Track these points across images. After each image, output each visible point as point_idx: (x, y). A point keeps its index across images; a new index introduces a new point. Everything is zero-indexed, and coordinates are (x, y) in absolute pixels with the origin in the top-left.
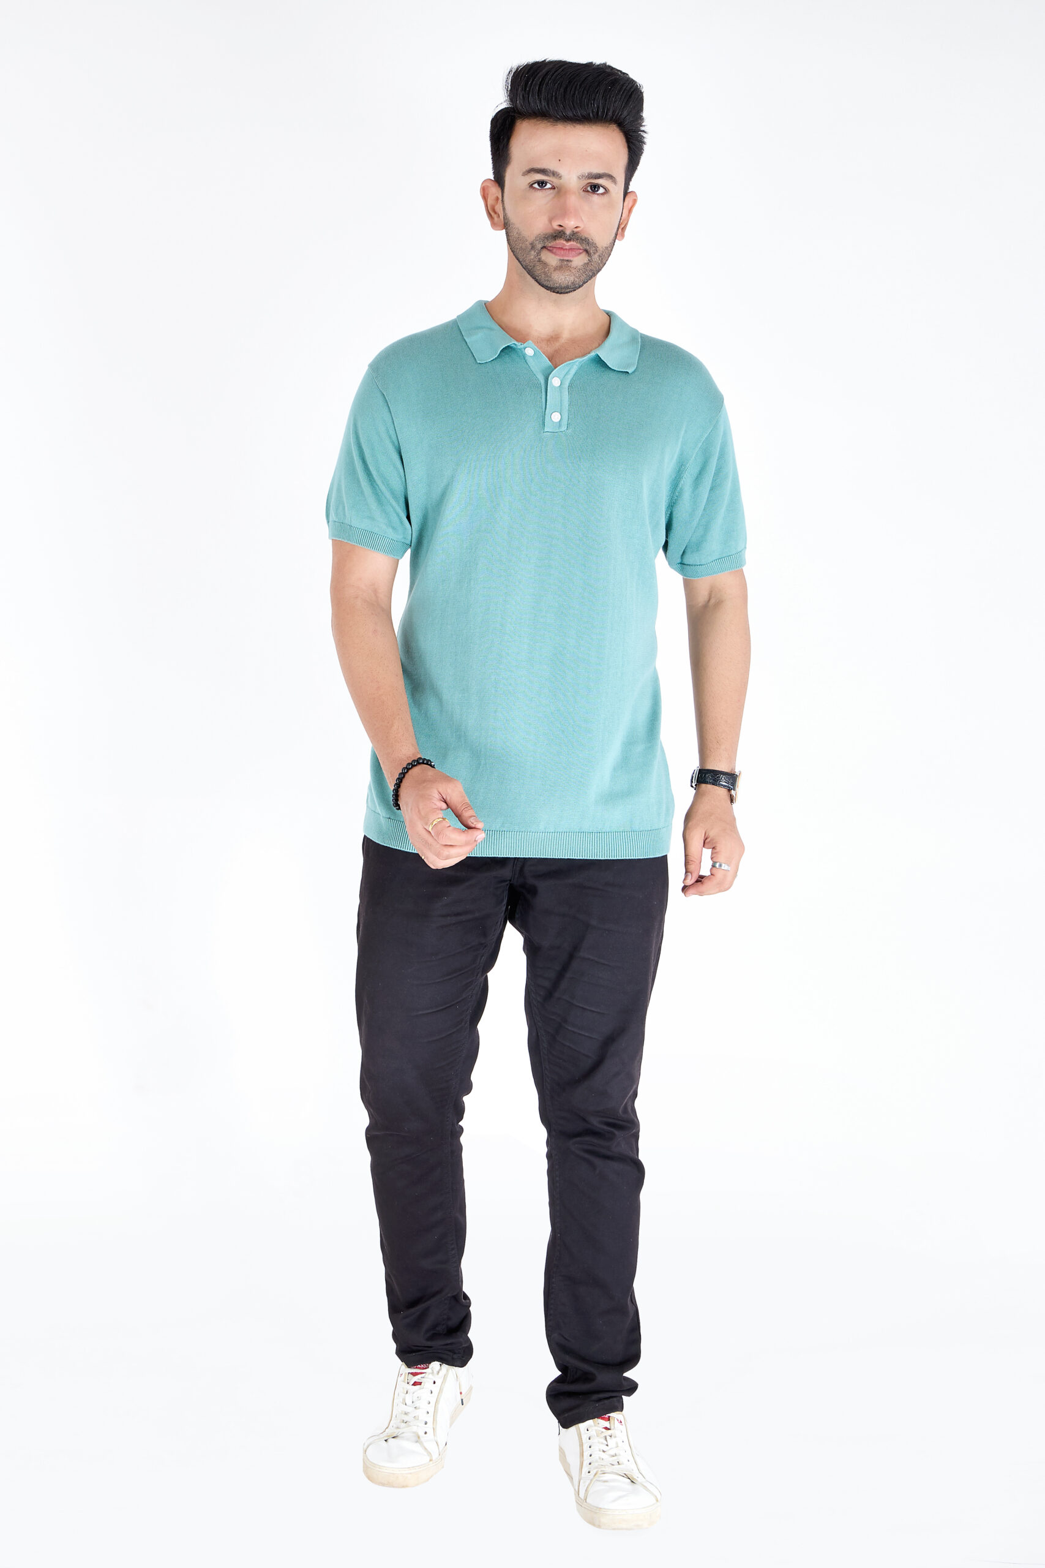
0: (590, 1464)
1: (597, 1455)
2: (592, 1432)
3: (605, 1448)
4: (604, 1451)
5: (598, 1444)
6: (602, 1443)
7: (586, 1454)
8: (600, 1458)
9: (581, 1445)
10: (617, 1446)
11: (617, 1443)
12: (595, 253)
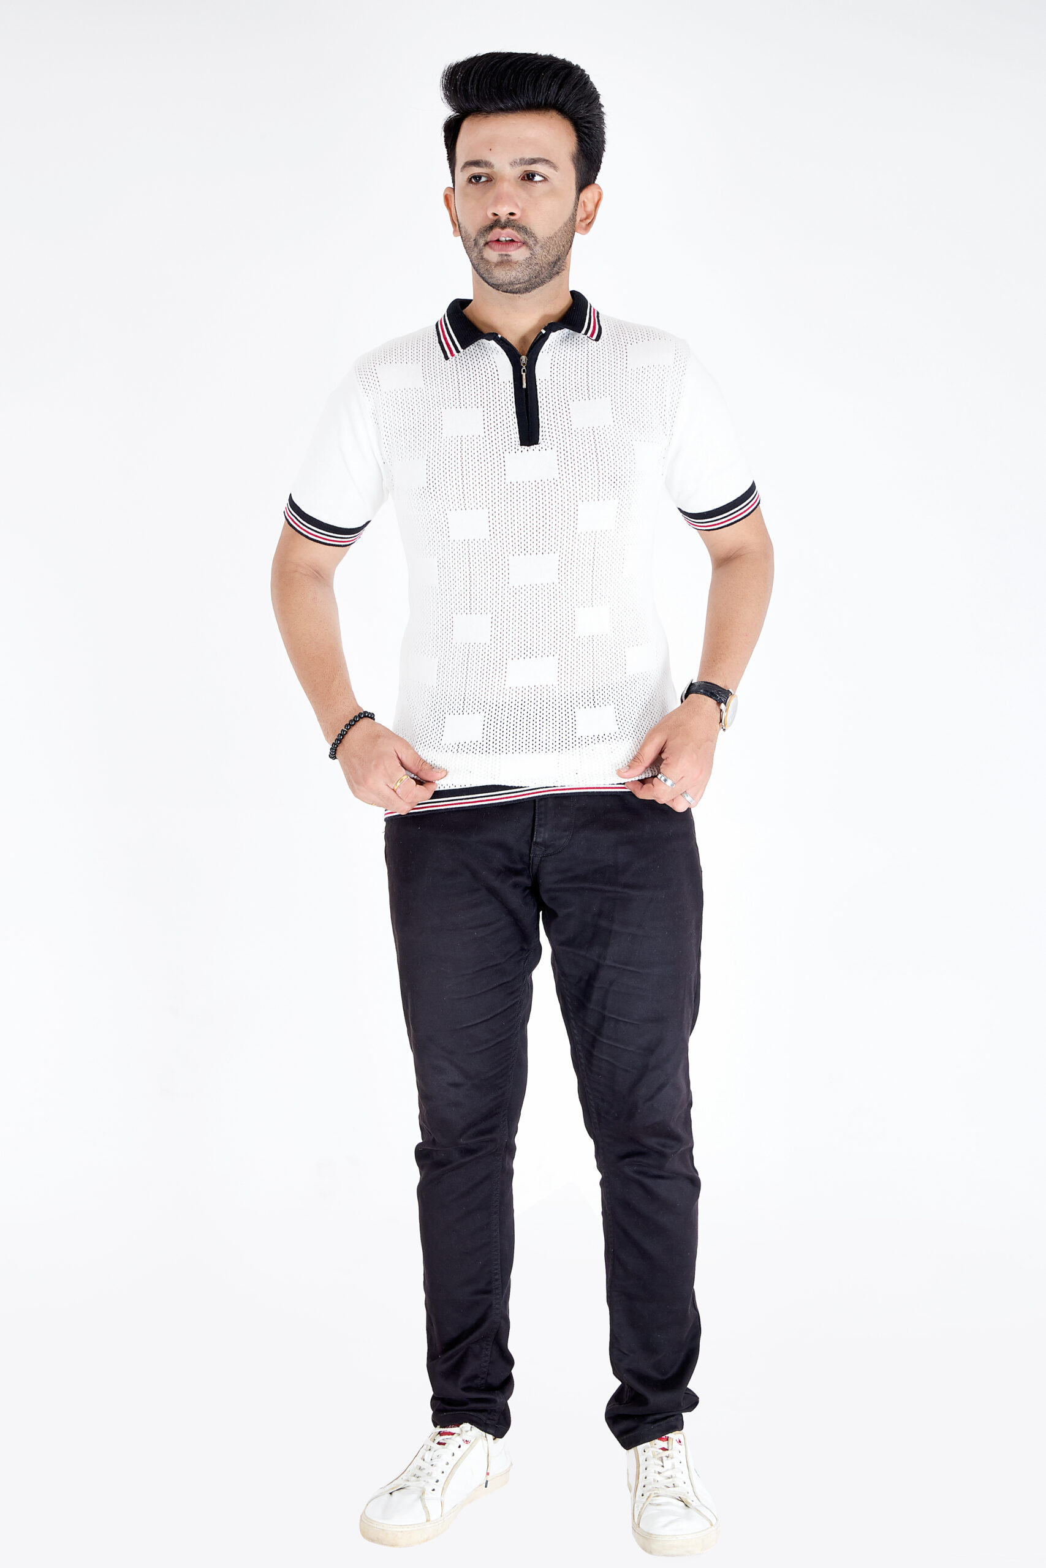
0: (644, 1486)
1: (652, 1476)
2: (649, 1454)
3: (660, 1469)
4: (659, 1473)
5: (654, 1465)
6: (658, 1465)
7: (642, 1477)
8: (654, 1480)
9: (638, 1466)
10: (674, 1468)
11: (673, 1464)
12: (535, 245)
